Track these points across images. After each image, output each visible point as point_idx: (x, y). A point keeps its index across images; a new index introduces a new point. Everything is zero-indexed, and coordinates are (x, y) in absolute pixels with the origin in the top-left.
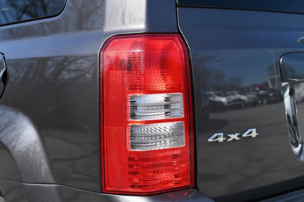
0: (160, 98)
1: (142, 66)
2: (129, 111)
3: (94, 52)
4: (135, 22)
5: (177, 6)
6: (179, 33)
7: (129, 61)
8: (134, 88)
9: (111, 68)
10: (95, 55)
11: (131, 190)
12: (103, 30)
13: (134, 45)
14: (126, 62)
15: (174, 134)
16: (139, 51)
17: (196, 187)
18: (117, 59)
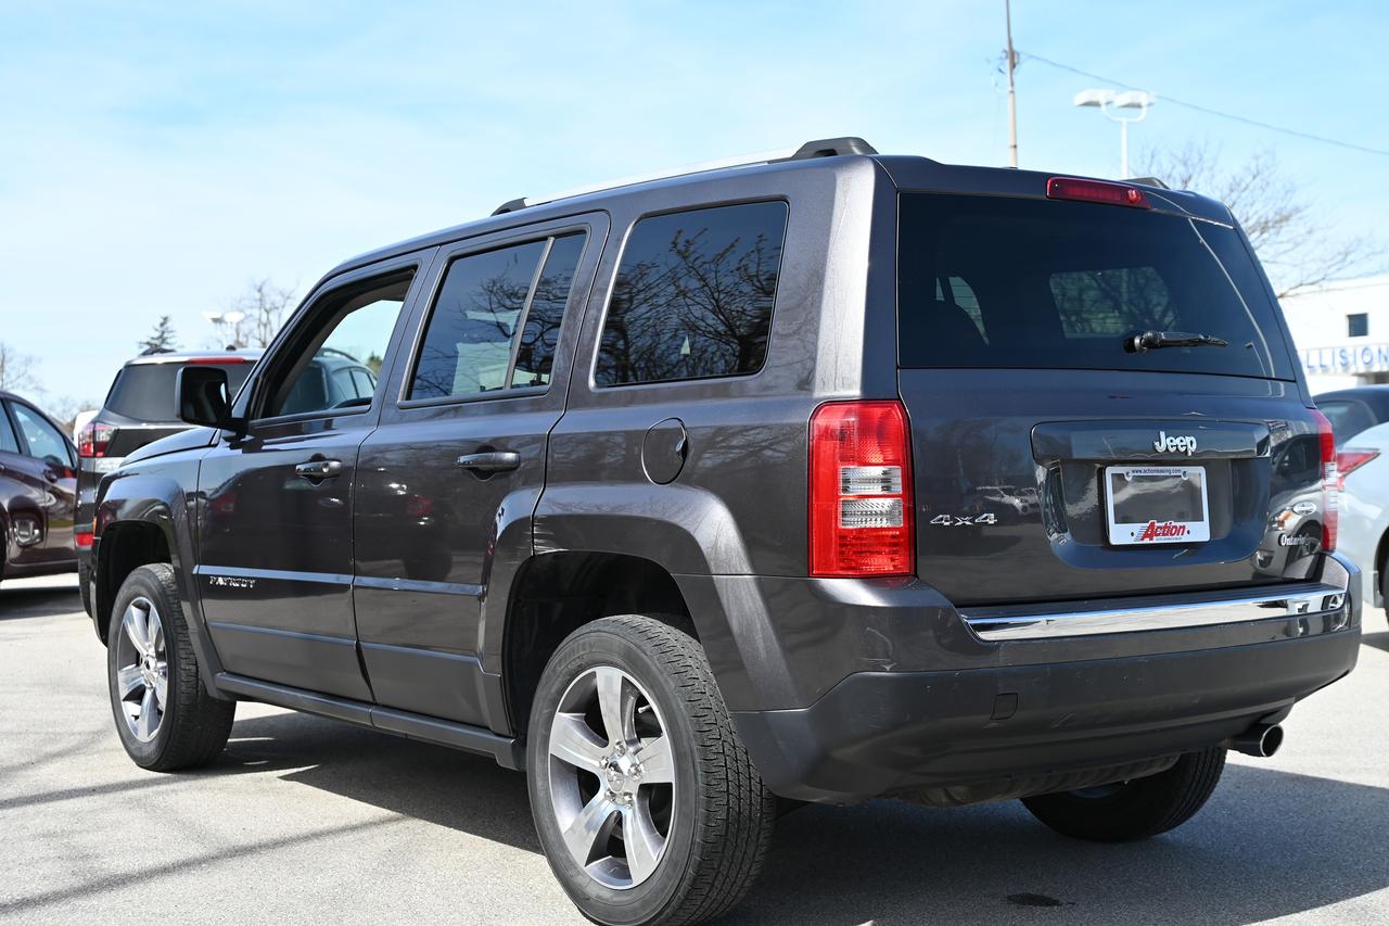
0: (877, 471)
1: (855, 438)
2: (841, 485)
3: (803, 420)
4: (850, 387)
5: (898, 367)
6: (900, 399)
7: (842, 431)
8: (846, 459)
9: (820, 438)
10: (803, 426)
11: (841, 572)
12: (811, 395)
13: (848, 413)
14: (838, 433)
15: (889, 515)
16: (853, 419)
17: (916, 576)
18: (827, 428)
